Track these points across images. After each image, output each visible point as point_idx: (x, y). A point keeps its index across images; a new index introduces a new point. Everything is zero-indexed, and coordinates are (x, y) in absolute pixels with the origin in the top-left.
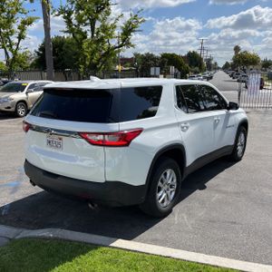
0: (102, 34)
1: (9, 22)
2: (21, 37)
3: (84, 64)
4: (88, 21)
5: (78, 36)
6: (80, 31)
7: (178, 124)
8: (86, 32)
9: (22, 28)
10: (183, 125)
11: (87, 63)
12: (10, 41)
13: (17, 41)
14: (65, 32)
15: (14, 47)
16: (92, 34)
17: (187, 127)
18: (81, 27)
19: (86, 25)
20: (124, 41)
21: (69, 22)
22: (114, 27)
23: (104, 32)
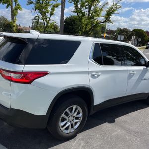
0: (94, 14)
1: (46, 6)
2: (51, 14)
3: (81, 31)
4: (88, 7)
5: (80, 15)
6: (81, 12)
7: (89, 72)
8: (85, 13)
9: (53, 10)
10: (94, 73)
11: (84, 30)
12: (46, 16)
13: (49, 16)
14: (74, 12)
15: (48, 19)
16: (89, 14)
17: (99, 76)
18: (82, 9)
19: (86, 8)
20: (106, 19)
21: (77, 7)
22: (101, 10)
23: (95, 13)
